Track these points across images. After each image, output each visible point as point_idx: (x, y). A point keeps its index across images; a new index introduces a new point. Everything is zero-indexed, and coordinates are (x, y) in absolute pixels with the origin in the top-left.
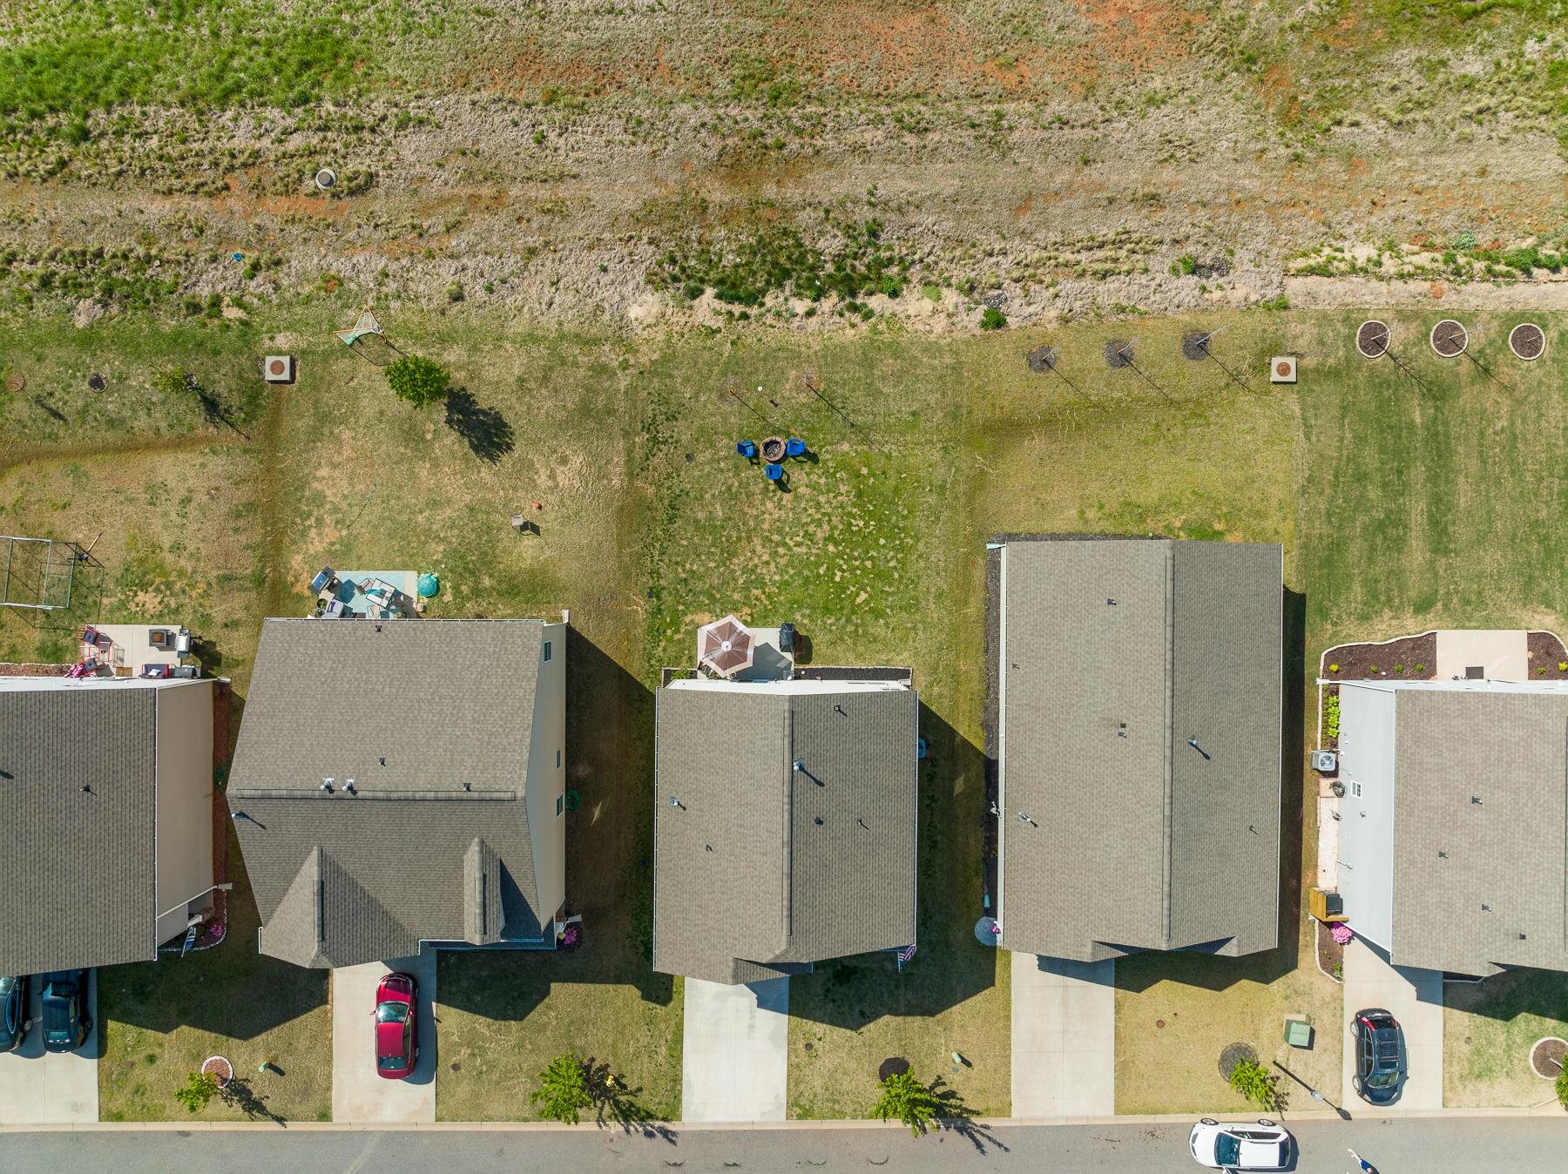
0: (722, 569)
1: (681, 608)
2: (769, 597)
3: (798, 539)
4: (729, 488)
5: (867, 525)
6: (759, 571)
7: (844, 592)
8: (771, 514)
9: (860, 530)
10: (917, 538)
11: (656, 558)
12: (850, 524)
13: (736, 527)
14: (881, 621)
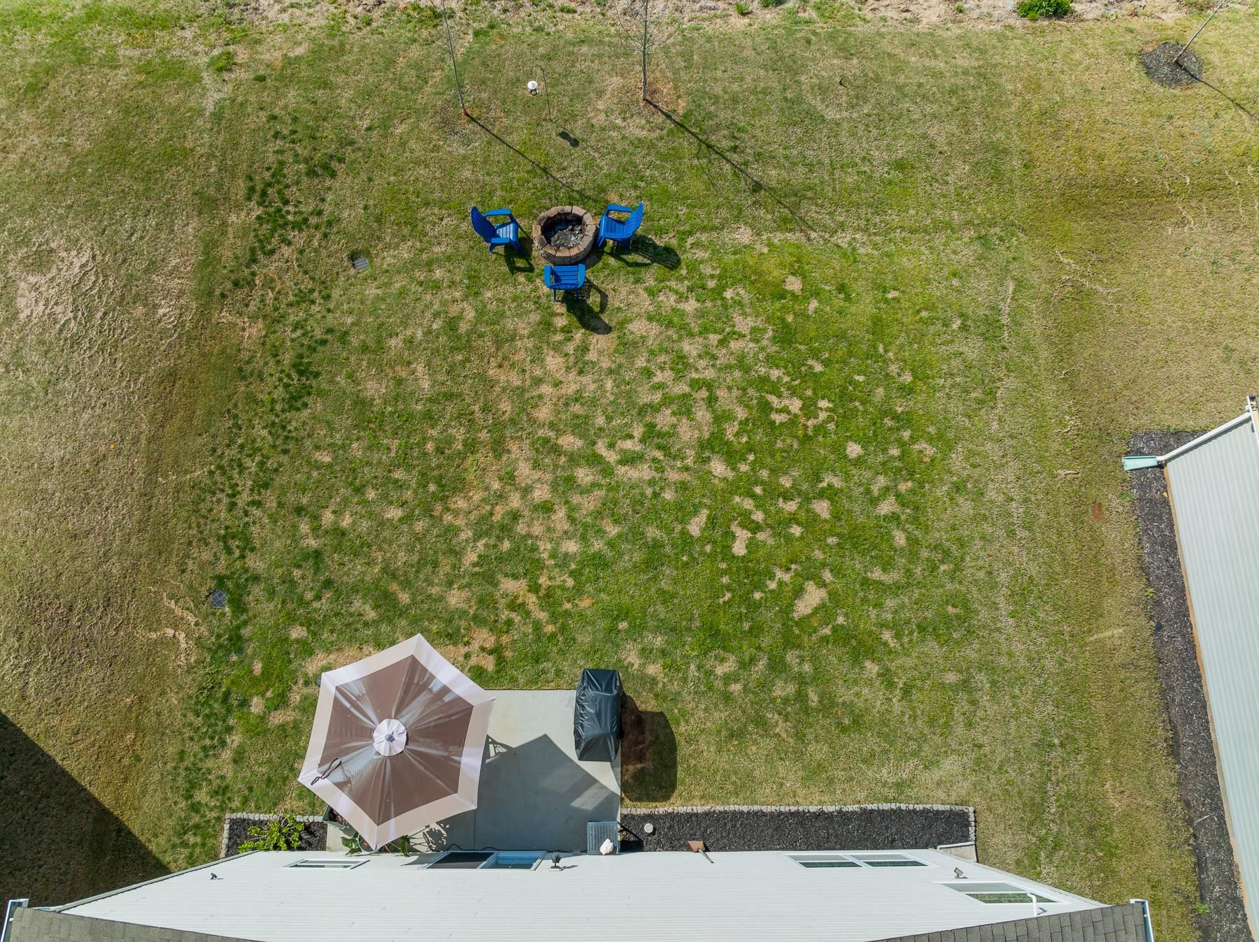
0: (419, 526)
1: (297, 632)
2: (549, 599)
3: (628, 445)
4: (452, 324)
5: (809, 409)
6: (521, 528)
7: (759, 586)
8: (557, 384)
9: (793, 421)
10: (945, 442)
11: (244, 498)
12: (766, 407)
13: (465, 417)
14: (872, 668)
